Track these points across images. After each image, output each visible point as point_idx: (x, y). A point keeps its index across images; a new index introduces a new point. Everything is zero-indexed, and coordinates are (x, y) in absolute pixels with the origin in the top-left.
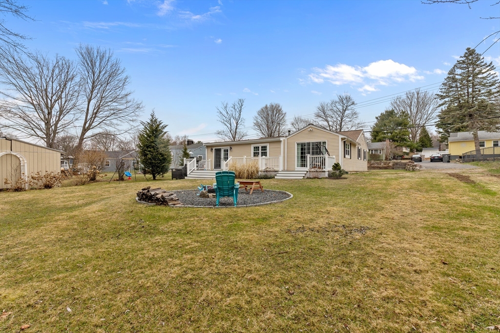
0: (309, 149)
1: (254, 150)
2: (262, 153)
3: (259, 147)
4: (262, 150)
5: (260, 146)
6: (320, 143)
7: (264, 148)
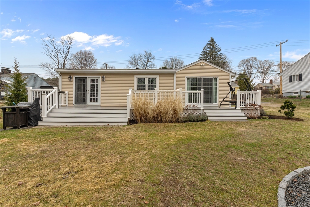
0: (200, 85)
1: (138, 83)
2: (149, 86)
3: (144, 79)
4: (149, 83)
5: (147, 77)
6: (211, 79)
7: (152, 81)
